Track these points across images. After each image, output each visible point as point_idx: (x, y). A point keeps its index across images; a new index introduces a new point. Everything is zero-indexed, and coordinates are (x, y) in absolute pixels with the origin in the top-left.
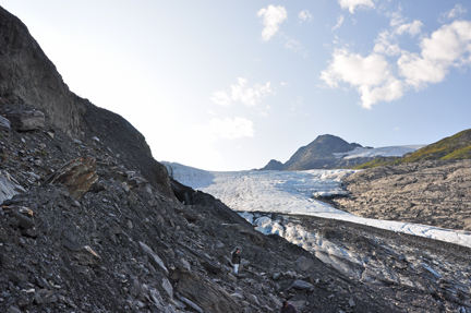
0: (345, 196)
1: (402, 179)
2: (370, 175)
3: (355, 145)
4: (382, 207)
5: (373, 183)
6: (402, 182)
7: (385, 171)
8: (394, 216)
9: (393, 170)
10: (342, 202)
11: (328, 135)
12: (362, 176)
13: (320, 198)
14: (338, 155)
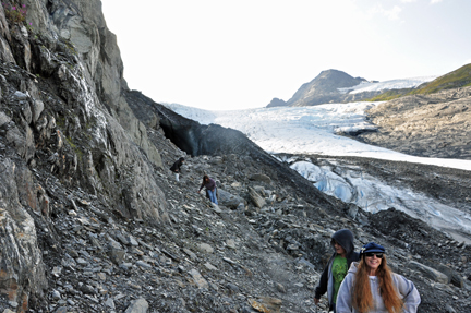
0: (374, 131)
1: (446, 107)
2: (399, 106)
3: (359, 80)
4: (431, 142)
5: (407, 114)
6: (446, 111)
7: (416, 101)
8: (452, 153)
9: (426, 99)
10: (373, 137)
11: (332, 70)
12: (389, 107)
13: (345, 134)
14: (343, 90)
